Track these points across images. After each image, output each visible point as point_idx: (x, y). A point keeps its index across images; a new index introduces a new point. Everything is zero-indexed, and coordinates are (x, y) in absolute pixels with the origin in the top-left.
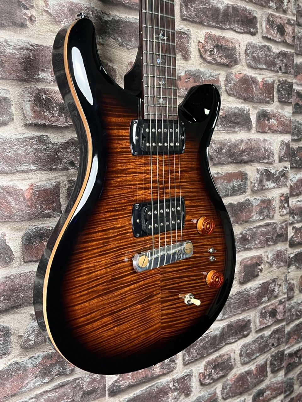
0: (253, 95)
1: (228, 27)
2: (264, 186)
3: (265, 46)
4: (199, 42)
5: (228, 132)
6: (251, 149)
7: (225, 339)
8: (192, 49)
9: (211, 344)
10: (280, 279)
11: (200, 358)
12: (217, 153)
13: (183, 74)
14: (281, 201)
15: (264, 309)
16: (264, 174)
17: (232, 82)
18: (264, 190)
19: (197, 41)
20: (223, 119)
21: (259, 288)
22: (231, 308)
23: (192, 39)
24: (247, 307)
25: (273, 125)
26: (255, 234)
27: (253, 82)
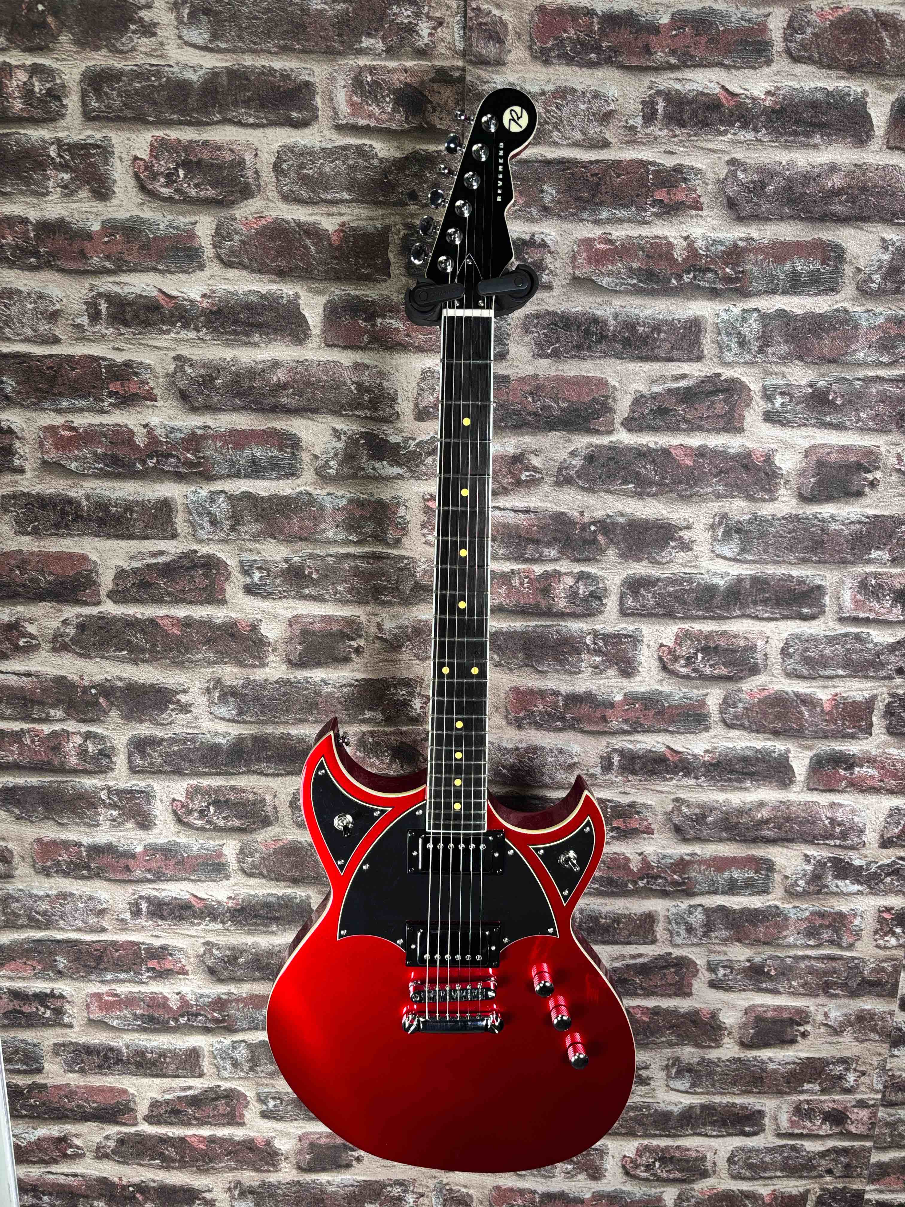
0: (801, 726)
1: (738, 613)
2: (827, 887)
3: (845, 635)
4: (662, 645)
5: (722, 789)
6: (788, 819)
7: (693, 1125)
8: (642, 659)
9: (655, 1122)
10: (864, 1063)
11: (626, 1134)
12: (693, 821)
13: (619, 698)
14: (881, 921)
15: (808, 1104)
16: (829, 864)
17: (741, 705)
18: (826, 893)
19: (654, 646)
20: (712, 769)
21: (794, 1063)
22: (714, 1080)
23: (645, 642)
24: (756, 1087)
25: (863, 778)
26: (791, 968)
27: (802, 701)
